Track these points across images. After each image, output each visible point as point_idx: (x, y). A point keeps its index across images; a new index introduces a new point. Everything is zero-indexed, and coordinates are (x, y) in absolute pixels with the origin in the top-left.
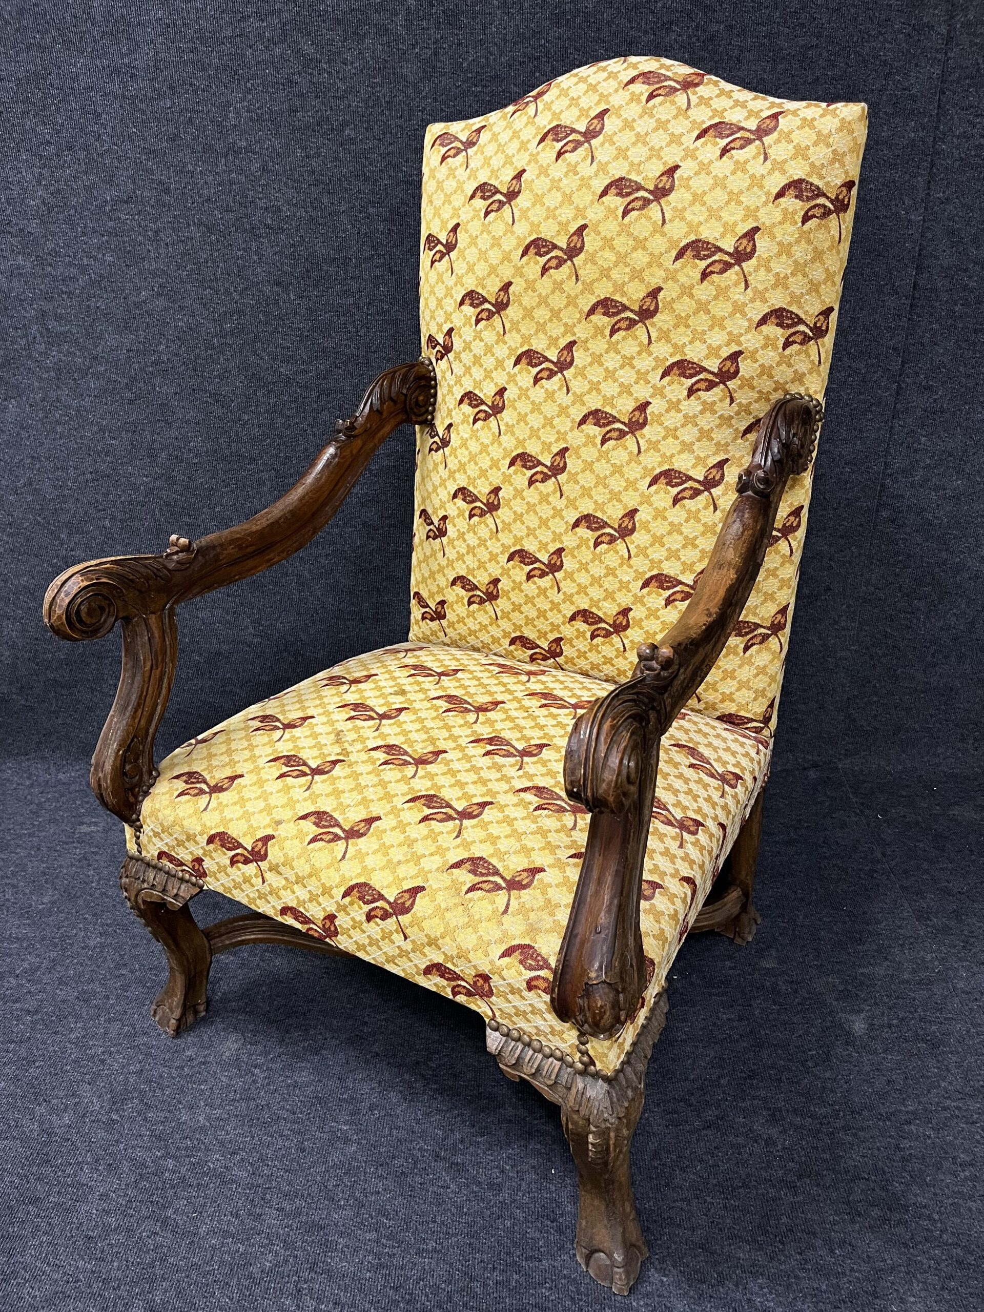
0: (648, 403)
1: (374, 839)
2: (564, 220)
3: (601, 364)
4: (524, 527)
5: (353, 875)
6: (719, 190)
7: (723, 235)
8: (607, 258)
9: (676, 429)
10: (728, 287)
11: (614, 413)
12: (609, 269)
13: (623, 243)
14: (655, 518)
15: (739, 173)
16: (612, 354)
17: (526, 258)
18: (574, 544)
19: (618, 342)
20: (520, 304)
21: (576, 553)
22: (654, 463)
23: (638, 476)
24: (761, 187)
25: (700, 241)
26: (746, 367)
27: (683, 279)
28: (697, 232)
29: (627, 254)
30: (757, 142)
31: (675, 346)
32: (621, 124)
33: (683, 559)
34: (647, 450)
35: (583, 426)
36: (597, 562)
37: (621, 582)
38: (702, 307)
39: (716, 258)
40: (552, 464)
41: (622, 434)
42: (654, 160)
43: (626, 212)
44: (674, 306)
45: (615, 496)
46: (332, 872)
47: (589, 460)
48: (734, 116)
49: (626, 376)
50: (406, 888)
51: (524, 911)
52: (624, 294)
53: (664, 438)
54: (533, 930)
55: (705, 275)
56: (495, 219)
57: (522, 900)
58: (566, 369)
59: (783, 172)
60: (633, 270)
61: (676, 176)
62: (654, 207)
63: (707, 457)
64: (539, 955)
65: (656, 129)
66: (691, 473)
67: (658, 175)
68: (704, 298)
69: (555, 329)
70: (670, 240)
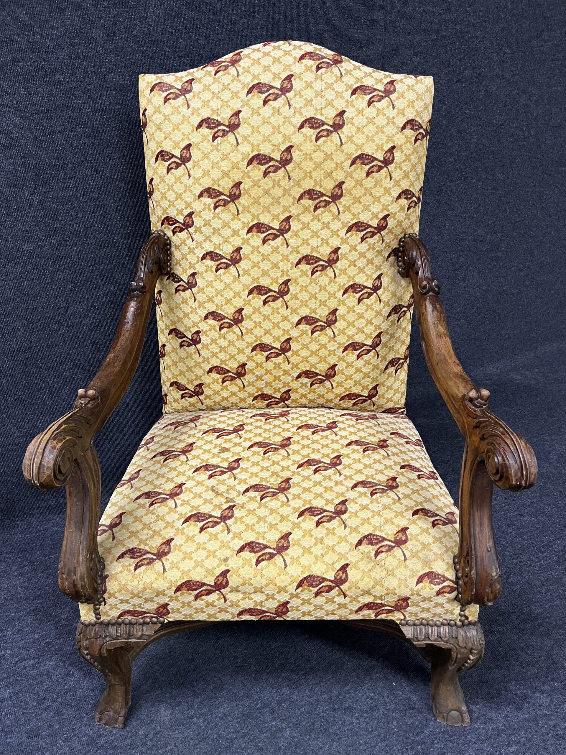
0: (339, 248)
1: (296, 547)
2: (276, 143)
3: (309, 228)
4: (262, 330)
5: (299, 573)
6: (370, 125)
7: (377, 151)
8: (309, 165)
9: (355, 261)
10: (381, 180)
11: (319, 256)
12: (311, 172)
13: (318, 156)
14: (348, 312)
15: (380, 115)
16: (316, 222)
17: (251, 166)
18: (298, 335)
19: (319, 215)
20: (249, 195)
21: (299, 340)
22: (344, 281)
23: (336, 290)
24: (394, 123)
25: (363, 154)
26: (391, 223)
27: (356, 176)
28: (362, 149)
29: (321, 163)
30: (387, 98)
31: (354, 214)
32: (304, 85)
33: (366, 331)
34: (340, 275)
35: (299, 266)
36: (314, 342)
37: (330, 351)
38: (368, 192)
39: (374, 163)
40: (279, 290)
41: (324, 268)
42: (329, 107)
43: (317, 138)
44: (352, 192)
45: (323, 303)
46: (282, 577)
47: (304, 285)
48: (369, 82)
49: (325, 234)
50: (338, 568)
51: (415, 554)
52: (321, 186)
53: (349, 267)
54: (426, 562)
55: (368, 174)
56: (222, 142)
57: (410, 549)
58: (286, 233)
59: (404, 115)
60: (326, 172)
61: (344, 117)
62: (334, 135)
63: (372, 273)
64: (439, 575)
65: (326, 89)
66: (365, 284)
67: (334, 116)
68: (369, 186)
69: (277, 209)
70: (347, 154)
